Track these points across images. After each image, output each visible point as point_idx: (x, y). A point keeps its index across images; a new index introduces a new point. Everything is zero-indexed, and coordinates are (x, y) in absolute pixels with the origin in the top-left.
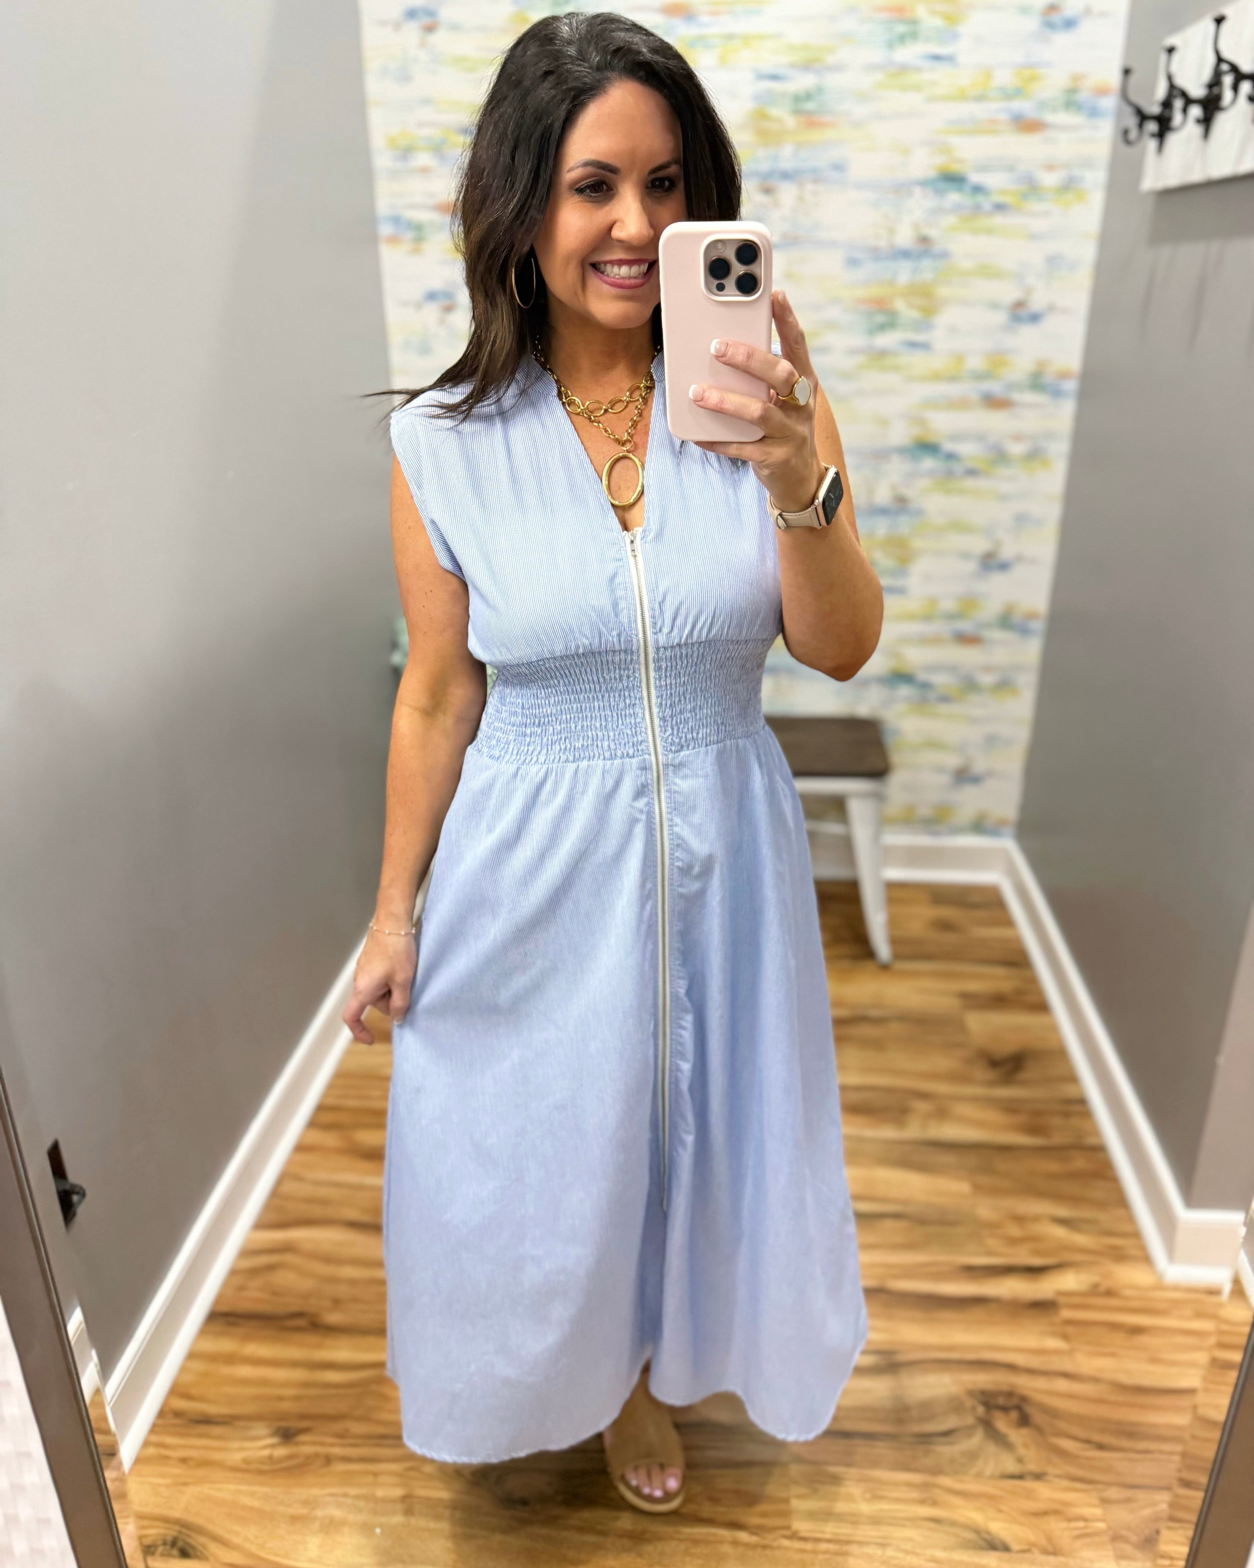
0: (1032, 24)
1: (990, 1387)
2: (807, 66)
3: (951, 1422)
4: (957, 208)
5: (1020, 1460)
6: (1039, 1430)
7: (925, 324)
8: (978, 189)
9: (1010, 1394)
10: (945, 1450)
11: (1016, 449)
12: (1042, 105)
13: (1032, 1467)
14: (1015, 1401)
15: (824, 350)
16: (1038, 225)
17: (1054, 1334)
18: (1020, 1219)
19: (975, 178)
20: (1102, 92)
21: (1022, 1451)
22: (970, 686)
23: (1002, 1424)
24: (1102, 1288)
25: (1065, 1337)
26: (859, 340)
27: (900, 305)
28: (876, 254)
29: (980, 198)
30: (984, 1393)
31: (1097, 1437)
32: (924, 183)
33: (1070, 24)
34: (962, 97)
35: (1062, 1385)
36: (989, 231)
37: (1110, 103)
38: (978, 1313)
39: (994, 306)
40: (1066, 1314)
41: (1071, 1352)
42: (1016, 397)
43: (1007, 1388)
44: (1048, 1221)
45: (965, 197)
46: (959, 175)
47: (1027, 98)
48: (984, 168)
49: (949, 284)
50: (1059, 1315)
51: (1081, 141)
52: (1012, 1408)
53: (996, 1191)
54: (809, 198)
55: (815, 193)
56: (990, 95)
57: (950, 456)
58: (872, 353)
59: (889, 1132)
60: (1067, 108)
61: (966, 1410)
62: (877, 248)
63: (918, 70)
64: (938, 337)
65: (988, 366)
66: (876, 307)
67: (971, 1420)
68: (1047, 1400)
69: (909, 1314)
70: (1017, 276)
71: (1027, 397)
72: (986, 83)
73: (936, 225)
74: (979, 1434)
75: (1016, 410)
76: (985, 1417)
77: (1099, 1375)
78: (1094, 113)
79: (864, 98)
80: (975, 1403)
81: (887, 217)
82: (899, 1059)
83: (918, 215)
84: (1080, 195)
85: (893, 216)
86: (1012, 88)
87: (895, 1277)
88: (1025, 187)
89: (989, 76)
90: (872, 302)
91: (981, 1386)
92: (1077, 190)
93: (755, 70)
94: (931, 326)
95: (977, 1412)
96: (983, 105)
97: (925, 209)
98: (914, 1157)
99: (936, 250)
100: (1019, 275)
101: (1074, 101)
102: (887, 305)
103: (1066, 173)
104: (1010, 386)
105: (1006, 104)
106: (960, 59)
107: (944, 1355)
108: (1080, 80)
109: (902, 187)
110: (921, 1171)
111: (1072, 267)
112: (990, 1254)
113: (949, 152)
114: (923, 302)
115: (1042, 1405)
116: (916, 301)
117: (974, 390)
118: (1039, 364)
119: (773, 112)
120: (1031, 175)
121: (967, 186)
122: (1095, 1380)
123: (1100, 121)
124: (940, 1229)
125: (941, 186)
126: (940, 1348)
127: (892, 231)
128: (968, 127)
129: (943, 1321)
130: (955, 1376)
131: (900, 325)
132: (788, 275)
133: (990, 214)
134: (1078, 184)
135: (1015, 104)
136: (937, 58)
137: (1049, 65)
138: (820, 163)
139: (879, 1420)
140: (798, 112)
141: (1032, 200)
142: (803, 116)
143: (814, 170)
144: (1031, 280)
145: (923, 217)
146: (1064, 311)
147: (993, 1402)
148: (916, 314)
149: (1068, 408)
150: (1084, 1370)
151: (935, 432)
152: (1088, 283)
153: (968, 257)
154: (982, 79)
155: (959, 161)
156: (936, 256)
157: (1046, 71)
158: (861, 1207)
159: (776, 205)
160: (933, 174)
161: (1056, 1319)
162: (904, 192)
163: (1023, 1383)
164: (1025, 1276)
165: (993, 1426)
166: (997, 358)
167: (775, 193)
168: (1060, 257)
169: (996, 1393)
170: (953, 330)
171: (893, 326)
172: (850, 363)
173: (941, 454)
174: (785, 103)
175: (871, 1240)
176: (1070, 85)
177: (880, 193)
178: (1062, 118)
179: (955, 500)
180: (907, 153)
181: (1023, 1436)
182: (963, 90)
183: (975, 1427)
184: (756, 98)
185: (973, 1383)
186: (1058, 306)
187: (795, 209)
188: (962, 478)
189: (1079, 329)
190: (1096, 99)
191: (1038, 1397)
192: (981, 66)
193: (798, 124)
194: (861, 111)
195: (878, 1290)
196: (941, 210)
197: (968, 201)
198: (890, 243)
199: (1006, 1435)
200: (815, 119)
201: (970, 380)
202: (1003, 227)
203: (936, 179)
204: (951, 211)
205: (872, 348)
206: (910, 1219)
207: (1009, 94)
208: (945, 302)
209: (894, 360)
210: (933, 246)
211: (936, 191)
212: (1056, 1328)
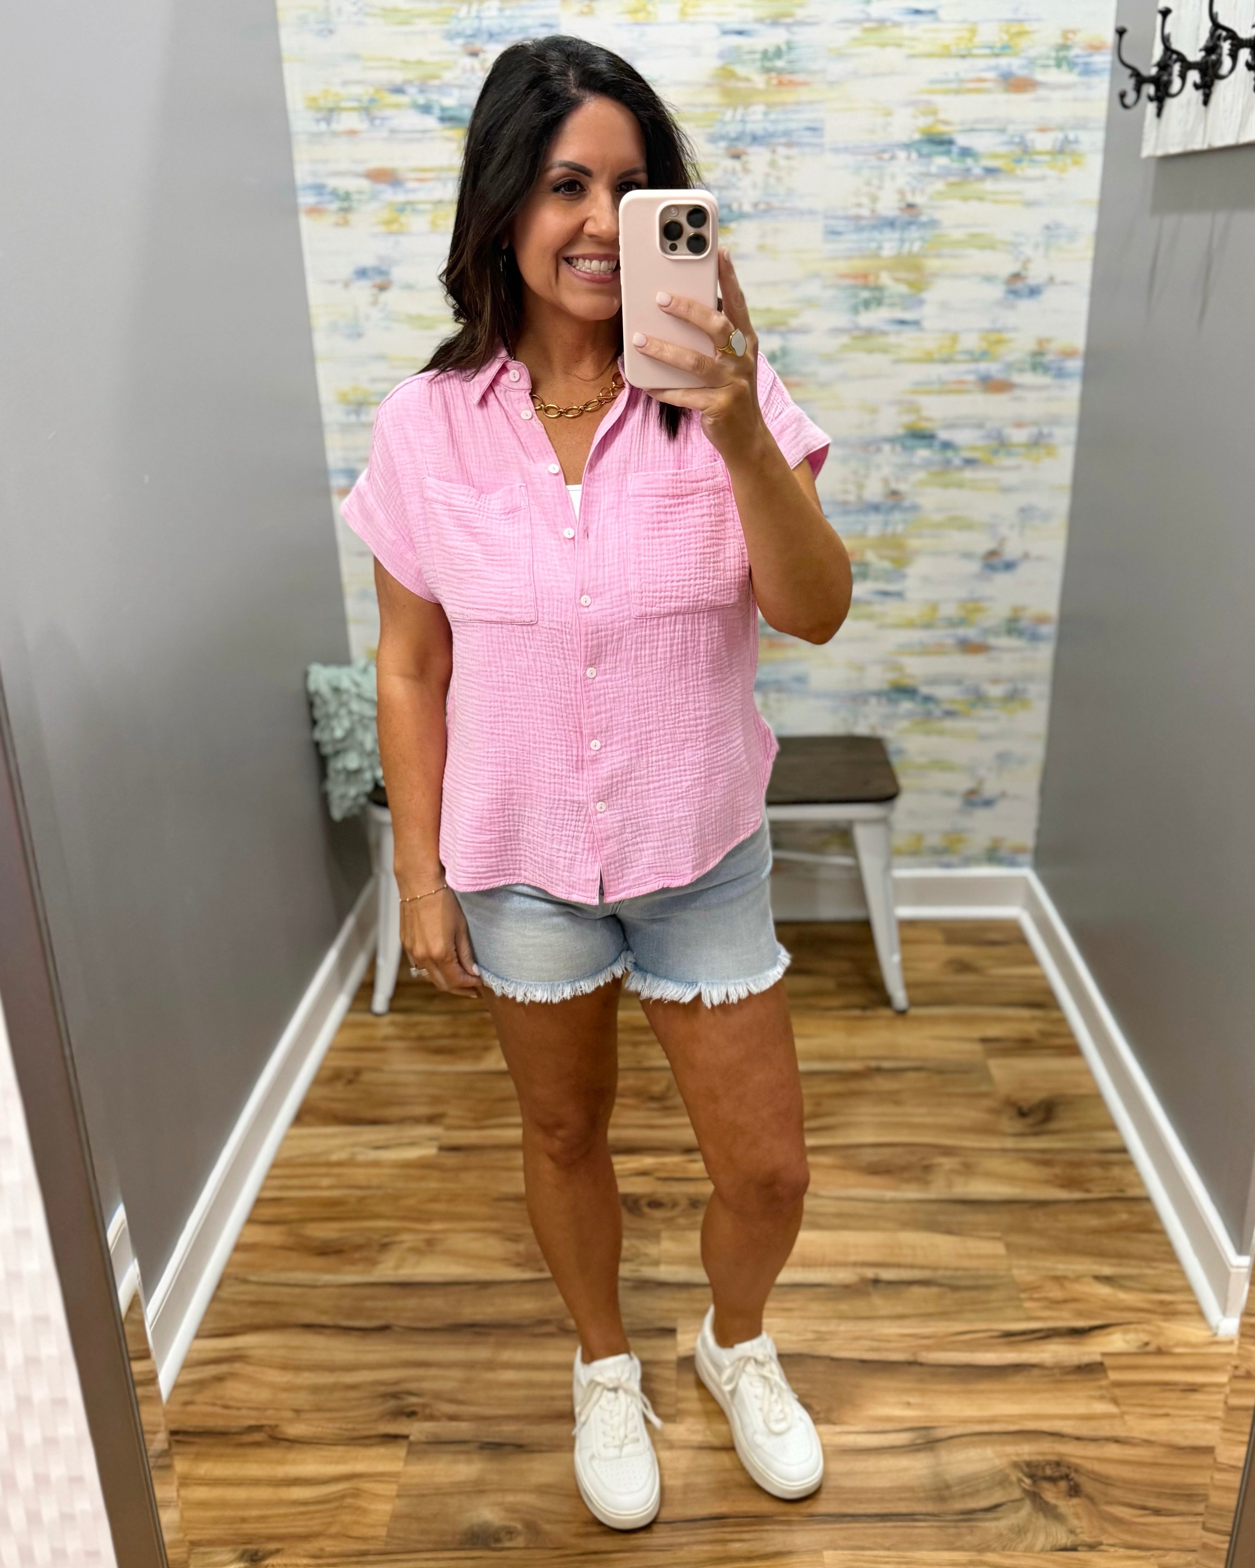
1: (1035, 1458)
2: (774, 22)
3: (998, 1497)
4: (944, 174)
5: (1072, 1532)
6: (1091, 1499)
7: (914, 300)
8: (966, 152)
9: (1058, 1464)
10: (993, 1526)
11: (1019, 436)
12: (1032, 62)
13: (1086, 1538)
14: (1064, 1470)
15: (803, 331)
16: (1033, 191)
17: (1102, 1398)
18: (1059, 1280)
19: (962, 140)
20: (1095, 48)
21: (1075, 1522)
22: (979, 699)
23: (1050, 1494)
24: (1151, 1348)
25: (1115, 1401)
26: (843, 320)
27: (885, 279)
28: (857, 224)
29: (969, 162)
30: (1029, 1464)
31: (1152, 1503)
32: (907, 146)
34: (946, 53)
35: (1113, 1451)
36: (981, 199)
37: (1105, 60)
38: (1019, 1381)
39: (989, 279)
40: (1113, 1376)
41: (1122, 1415)
42: (1016, 378)
43: (1054, 1458)
44: (1090, 1280)
45: (953, 161)
46: (946, 137)
47: (1016, 55)
48: (973, 130)
49: (939, 256)
50: (1107, 1377)
51: (1075, 100)
52: (1061, 1478)
53: (1031, 1251)
54: (782, 162)
55: (788, 158)
56: (975, 51)
57: (947, 445)
58: (857, 333)
59: (912, 1193)
60: (1059, 65)
61: (1011, 1483)
62: (858, 218)
63: (897, 24)
64: (928, 313)
65: (984, 345)
66: (860, 282)
67: (1017, 1494)
68: (1098, 1467)
69: (945, 1387)
70: (1013, 247)
71: (1028, 378)
72: (970, 40)
73: (923, 192)
74: (1027, 1507)
75: (1017, 393)
76: (1031, 1489)
77: (1153, 1438)
78: (1087, 71)
79: (840, 55)
80: (1021, 1475)
81: (869, 183)
82: (918, 1113)
83: (902, 181)
84: (1077, 159)
85: (875, 182)
86: (999, 45)
87: (928, 1348)
88: (1017, 150)
89: (973, 32)
90: (855, 276)
91: (1027, 1458)
92: (1073, 153)
93: (719, 25)
94: (921, 302)
95: (1023, 1485)
96: (968, 62)
97: (910, 174)
98: (941, 1218)
99: (924, 218)
100: (1015, 245)
101: (1065, 58)
102: (871, 279)
103: (1060, 135)
104: (1009, 367)
105: (993, 62)
106: (942, 13)
107: (985, 1428)
108: (1070, 36)
109: (884, 151)
110: (949, 1232)
111: (1073, 236)
112: (1030, 1319)
113: (934, 113)
114: (911, 276)
115: (1093, 1472)
116: (903, 275)
117: (969, 372)
118: (1041, 342)
119: (741, 70)
120: (1022, 137)
121: (955, 150)
122: (1148, 1443)
123: (1095, 80)
124: (974, 1294)
125: (926, 149)
126: (981, 1421)
127: (874, 199)
128: (953, 86)
129: (982, 1392)
130: (998, 1448)
131: (887, 301)
132: (761, 248)
133: (980, 179)
134: (1074, 146)
135: (1003, 62)
136: (917, 12)
137: (1038, 20)
138: (793, 125)
139: (919, 1500)
140: (767, 70)
141: (1025, 164)
142: (773, 74)
143: (787, 133)
144: (1028, 251)
145: (908, 183)
146: (1065, 283)
147: (1040, 1473)
148: (903, 289)
149: (1073, 389)
150: (1136, 1434)
151: (928, 419)
152: (1090, 254)
153: (958, 226)
154: (967, 34)
155: (946, 123)
156: (923, 225)
157: (1035, 26)
158: (887, 1275)
159: (746, 171)
160: (917, 136)
161: (1104, 1383)
162: (886, 156)
163: (1071, 1451)
164: (1069, 1340)
165: (1041, 1498)
166: (994, 337)
167: (744, 158)
168: (1058, 226)
169: (1043, 1463)
170: (945, 306)
171: (879, 302)
172: (832, 344)
173: (936, 443)
174: (753, 61)
175: (900, 1310)
176: (1060, 41)
177: (860, 158)
178: (1053, 76)
179: (953, 494)
180: (888, 114)
181: (1074, 1506)
182: (946, 47)
183: (1021, 1500)
184: (721, 55)
185: (1018, 1455)
186: (1058, 279)
187: (767, 175)
188: (960, 469)
189: (1082, 304)
190: (1090, 55)
191: (1088, 1465)
192: (964, 21)
193: (768, 82)
194: (836, 69)
195: (910, 1363)
196: (928, 175)
197: (956, 165)
198: (873, 211)
199: (1055, 1507)
200: (787, 78)
201: (965, 361)
202: (995, 193)
203: (921, 142)
204: (938, 176)
205: (857, 328)
206: (940, 1285)
207: (996, 51)
208: (935, 275)
209: (881, 340)
210: (920, 214)
211: (920, 155)
212: (1104, 1392)
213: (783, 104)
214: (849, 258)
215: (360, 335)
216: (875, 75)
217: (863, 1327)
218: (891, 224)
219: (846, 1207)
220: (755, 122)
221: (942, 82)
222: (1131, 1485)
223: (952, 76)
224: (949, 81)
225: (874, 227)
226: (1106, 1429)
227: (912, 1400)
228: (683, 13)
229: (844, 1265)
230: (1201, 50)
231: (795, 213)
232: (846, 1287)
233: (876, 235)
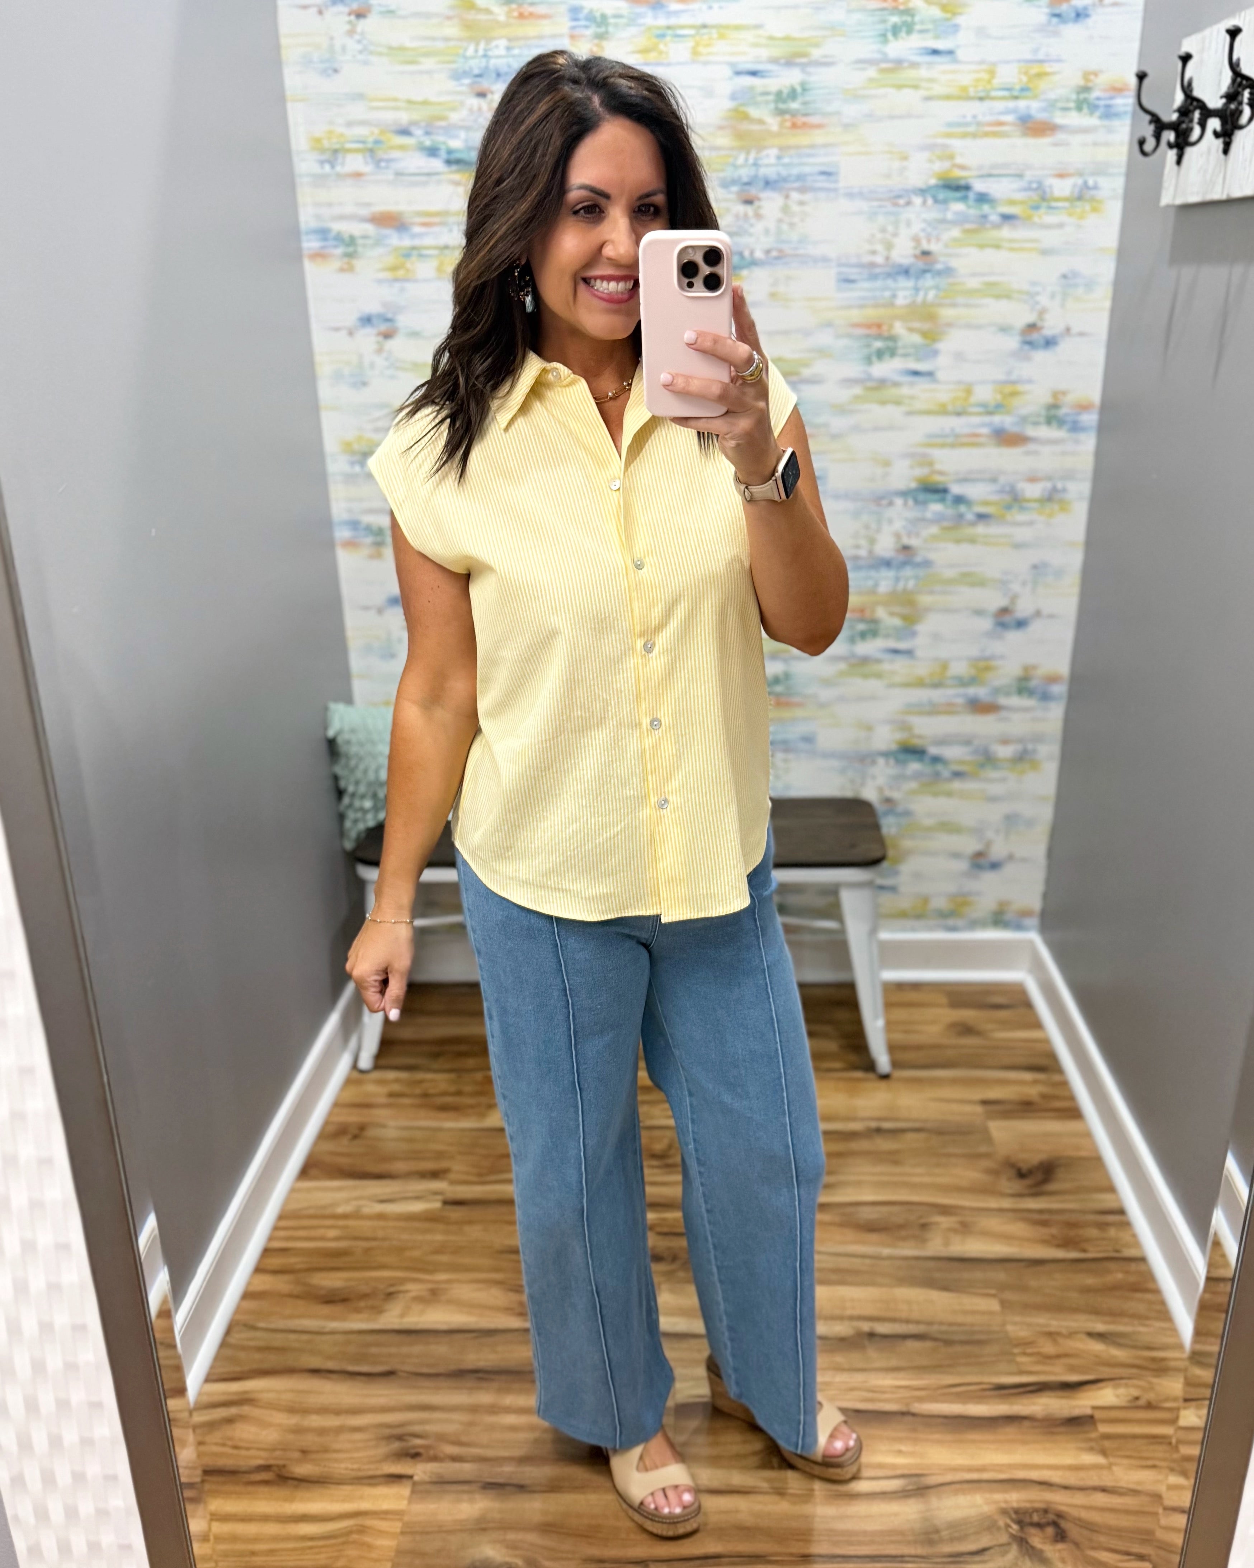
0: (1039, 14)
1: (1023, 1505)
2: (789, 62)
3: (985, 1541)
4: (960, 220)
6: (1077, 1545)
7: (928, 351)
8: (983, 198)
9: (1046, 1511)
11: (1032, 491)
12: (1051, 105)
14: (1051, 1518)
15: (815, 381)
16: (1050, 239)
17: (1091, 1449)
18: (1052, 1336)
19: (979, 186)
20: (1117, 90)
21: (1058, 1565)
22: (988, 759)
23: (1037, 1540)
24: (1141, 1402)
25: (1104, 1453)
26: (855, 370)
27: (899, 329)
28: (872, 272)
29: (986, 208)
30: (1017, 1511)
32: (922, 192)
33: (1080, 15)
35: (1100, 1499)
36: (997, 247)
37: (1125, 103)
38: (1011, 1431)
39: (1004, 329)
40: (1103, 1428)
41: (1109, 1467)
42: (1030, 432)
43: (1042, 1506)
44: (1084, 1337)
45: (969, 207)
46: (962, 183)
47: (1035, 97)
48: (990, 175)
49: (954, 305)
50: (1096, 1429)
51: (1095, 144)
52: (1048, 1524)
53: (1027, 1308)
54: (795, 208)
55: (801, 203)
56: (994, 94)
57: (959, 500)
58: (869, 384)
59: (908, 1250)
60: (1079, 108)
61: (999, 1529)
62: (873, 265)
63: (914, 65)
64: (942, 364)
65: (999, 397)
66: (874, 331)
67: (1004, 1538)
68: (1084, 1515)
69: (937, 1436)
70: (1030, 296)
71: (1044, 432)
72: (989, 82)
73: (938, 239)
74: (1014, 1551)
75: (1031, 447)
76: (1019, 1534)
77: (1139, 1488)
78: (1109, 114)
79: (854, 96)
80: (1009, 1521)
81: (883, 230)
82: (918, 1173)
83: (917, 227)
84: (1096, 206)
85: (890, 229)
86: (1017, 87)
87: (921, 1400)
88: (1034, 196)
89: (992, 73)
90: (868, 326)
91: (1015, 1505)
92: (1092, 199)
93: (732, 65)
94: (936, 353)
95: (1010, 1530)
96: (987, 104)
97: (925, 221)
98: (937, 1275)
99: (939, 266)
100: (1032, 295)
101: (1085, 100)
102: (885, 328)
103: (1080, 181)
104: (1024, 420)
105: (1011, 104)
106: (960, 54)
107: (975, 1476)
108: (1092, 77)
109: (899, 197)
110: (945, 1288)
111: (1090, 285)
112: (1021, 1373)
113: (951, 157)
114: (926, 326)
115: (1080, 1520)
116: (917, 325)
117: (983, 425)
118: (1056, 394)
119: (754, 112)
120: (1040, 184)
121: (971, 195)
122: (1135, 1492)
123: (1116, 123)
124: (968, 1348)
125: (942, 195)
126: (970, 1469)
127: (889, 246)
128: (971, 129)
129: (973, 1441)
130: (988, 1495)
131: (900, 351)
132: (773, 295)
133: (997, 227)
134: (1093, 192)
135: (1022, 104)
136: (935, 52)
137: (1059, 61)
138: (807, 169)
139: (908, 1543)
140: (781, 112)
141: (1042, 211)
142: (787, 117)
143: (800, 177)
144: (1043, 300)
145: (923, 230)
146: (1081, 334)
147: (1027, 1519)
148: (917, 339)
149: (1088, 443)
150: (1123, 1484)
151: (941, 473)
152: (1107, 304)
153: (974, 275)
154: (986, 76)
155: (962, 167)
156: (939, 273)
157: (1055, 67)
158: (882, 1328)
159: (758, 216)
160: (933, 181)
161: (1093, 1435)
162: (902, 202)
163: (1059, 1500)
164: (1060, 1393)
165: (1027, 1542)
166: (1008, 389)
167: (756, 203)
168: (1075, 274)
169: (1031, 1511)
170: (959, 357)
171: (893, 352)
172: (844, 395)
173: (949, 497)
174: (767, 102)
175: (894, 1363)
176: (1082, 83)
177: (875, 203)
178: (1074, 119)
179: (966, 549)
180: (905, 158)
181: (1059, 1551)
182: (964, 89)
183: (1009, 1544)
184: (733, 97)
185: (1006, 1502)
186: (1075, 330)
187: (780, 221)
188: (973, 524)
189: (1099, 355)
190: (1111, 98)
191: (1074, 1512)
192: (982, 62)
193: (781, 125)
194: (851, 111)
195: (903, 1414)
196: (943, 221)
197: (973, 212)
198: (887, 258)
199: (1041, 1551)
200: (801, 120)
201: (979, 414)
202: (1012, 241)
203: (937, 186)
204: (954, 223)
205: (870, 378)
206: (935, 1339)
207: (1016, 93)
208: (950, 325)
209: (893, 392)
210: (935, 262)
211: (936, 201)
212: (1093, 1444)
213: (798, 147)
214: (861, 307)
215: (364, 384)
216: (892, 117)
217: (858, 1378)
218: (906, 272)
219: (844, 1263)
220: (767, 166)
221: (959, 125)
222: (1117, 1532)
223: (969, 119)
224: (967, 124)
225: (889, 275)
226: (1093, 1479)
227: (903, 1448)
228: (695, 52)
229: (841, 1318)
230: (1222, 97)
231: (807, 260)
232: (842, 1340)
233: (890, 283)
